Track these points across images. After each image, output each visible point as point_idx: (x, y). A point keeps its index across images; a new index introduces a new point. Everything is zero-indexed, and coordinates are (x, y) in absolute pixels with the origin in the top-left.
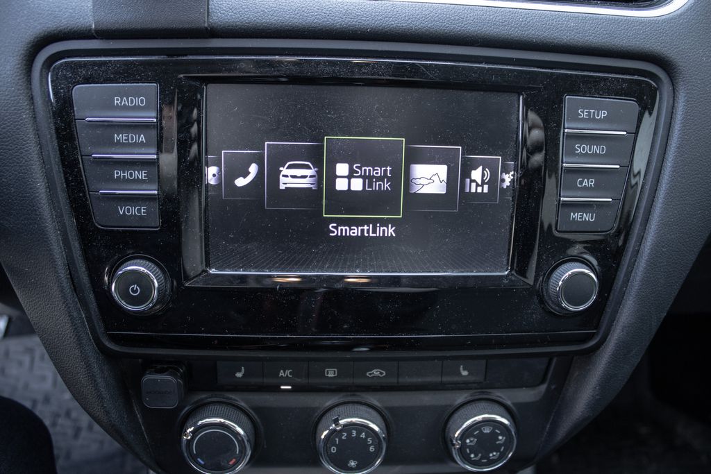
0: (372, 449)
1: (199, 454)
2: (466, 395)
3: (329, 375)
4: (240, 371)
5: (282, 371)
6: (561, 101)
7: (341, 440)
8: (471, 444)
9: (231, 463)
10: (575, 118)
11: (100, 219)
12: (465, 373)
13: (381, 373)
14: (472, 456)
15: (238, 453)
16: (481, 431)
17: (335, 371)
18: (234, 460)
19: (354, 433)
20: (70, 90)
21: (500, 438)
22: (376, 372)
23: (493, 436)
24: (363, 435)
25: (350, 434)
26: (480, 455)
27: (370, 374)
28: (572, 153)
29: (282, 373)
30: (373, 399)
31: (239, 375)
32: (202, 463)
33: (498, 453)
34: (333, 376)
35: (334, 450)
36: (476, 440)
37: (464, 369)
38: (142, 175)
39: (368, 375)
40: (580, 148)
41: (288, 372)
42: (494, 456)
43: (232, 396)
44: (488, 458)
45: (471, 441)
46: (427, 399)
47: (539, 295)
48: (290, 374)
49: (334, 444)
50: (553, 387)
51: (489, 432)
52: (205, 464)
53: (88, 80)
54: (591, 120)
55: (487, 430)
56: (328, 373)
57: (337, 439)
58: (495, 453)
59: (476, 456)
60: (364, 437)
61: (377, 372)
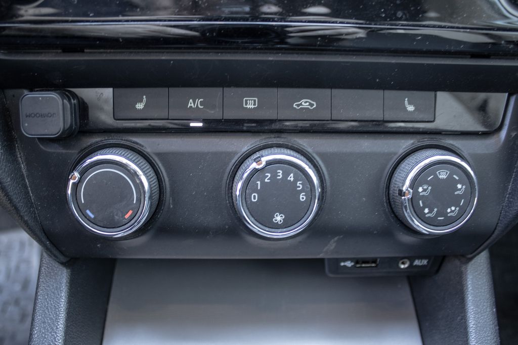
0: (302, 197)
1: (88, 205)
2: (412, 141)
3: (248, 106)
4: (141, 101)
5: (191, 100)
7: (263, 183)
8: (424, 193)
9: (127, 216)
13: (311, 105)
14: (426, 211)
15: (135, 202)
16: (436, 177)
17: (255, 101)
18: (131, 212)
19: (280, 173)
21: (459, 186)
22: (305, 104)
23: (450, 183)
24: (291, 178)
25: (274, 175)
26: (436, 210)
27: (298, 105)
29: (191, 104)
31: (140, 106)
32: (92, 216)
33: (458, 209)
34: (253, 107)
35: (255, 198)
36: (430, 188)
37: (410, 103)
39: (294, 106)
41: (198, 101)
42: (452, 211)
44: (445, 214)
45: (424, 190)
48: (201, 105)
49: (256, 191)
50: (514, 134)
51: (445, 177)
52: (95, 218)
55: (443, 175)
56: (246, 104)
57: (259, 182)
58: (453, 208)
59: (431, 211)
60: (292, 179)
61: (306, 102)
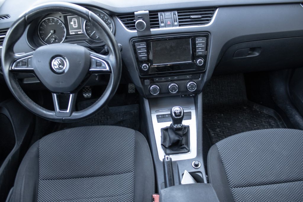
0: (176, 88)
5: (163, 79)
6: (195, 39)
10: (198, 41)
11: (140, 59)
12: (188, 77)
14: (191, 89)
16: (191, 85)
17: (170, 78)
20: (135, 44)
23: (193, 85)
25: (173, 86)
28: (198, 45)
30: (176, 82)
35: (171, 89)
38: (144, 53)
39: (174, 78)
40: (199, 44)
43: (156, 83)
44: (193, 89)
45: (190, 87)
46: (183, 81)
47: (196, 64)
53: (137, 42)
54: (200, 41)
57: (171, 87)
